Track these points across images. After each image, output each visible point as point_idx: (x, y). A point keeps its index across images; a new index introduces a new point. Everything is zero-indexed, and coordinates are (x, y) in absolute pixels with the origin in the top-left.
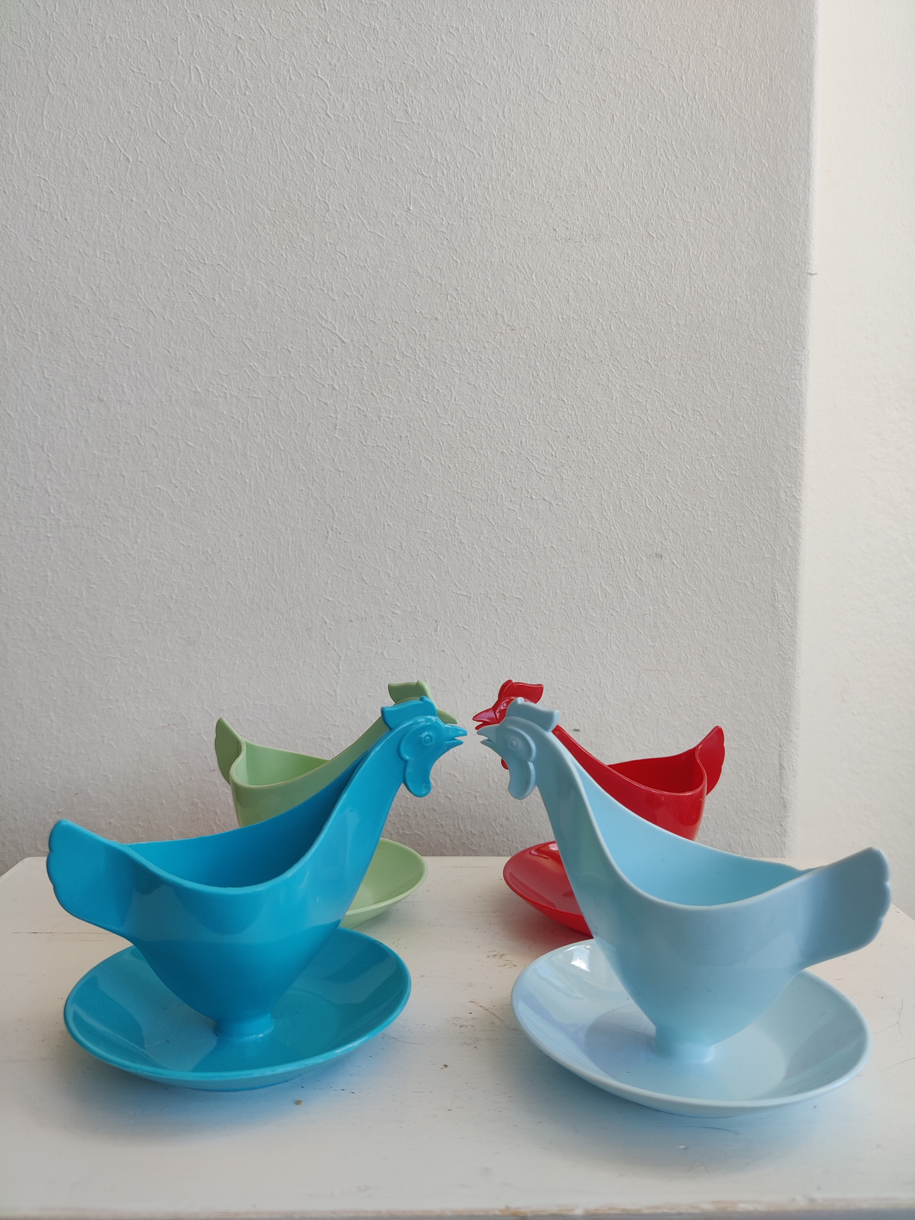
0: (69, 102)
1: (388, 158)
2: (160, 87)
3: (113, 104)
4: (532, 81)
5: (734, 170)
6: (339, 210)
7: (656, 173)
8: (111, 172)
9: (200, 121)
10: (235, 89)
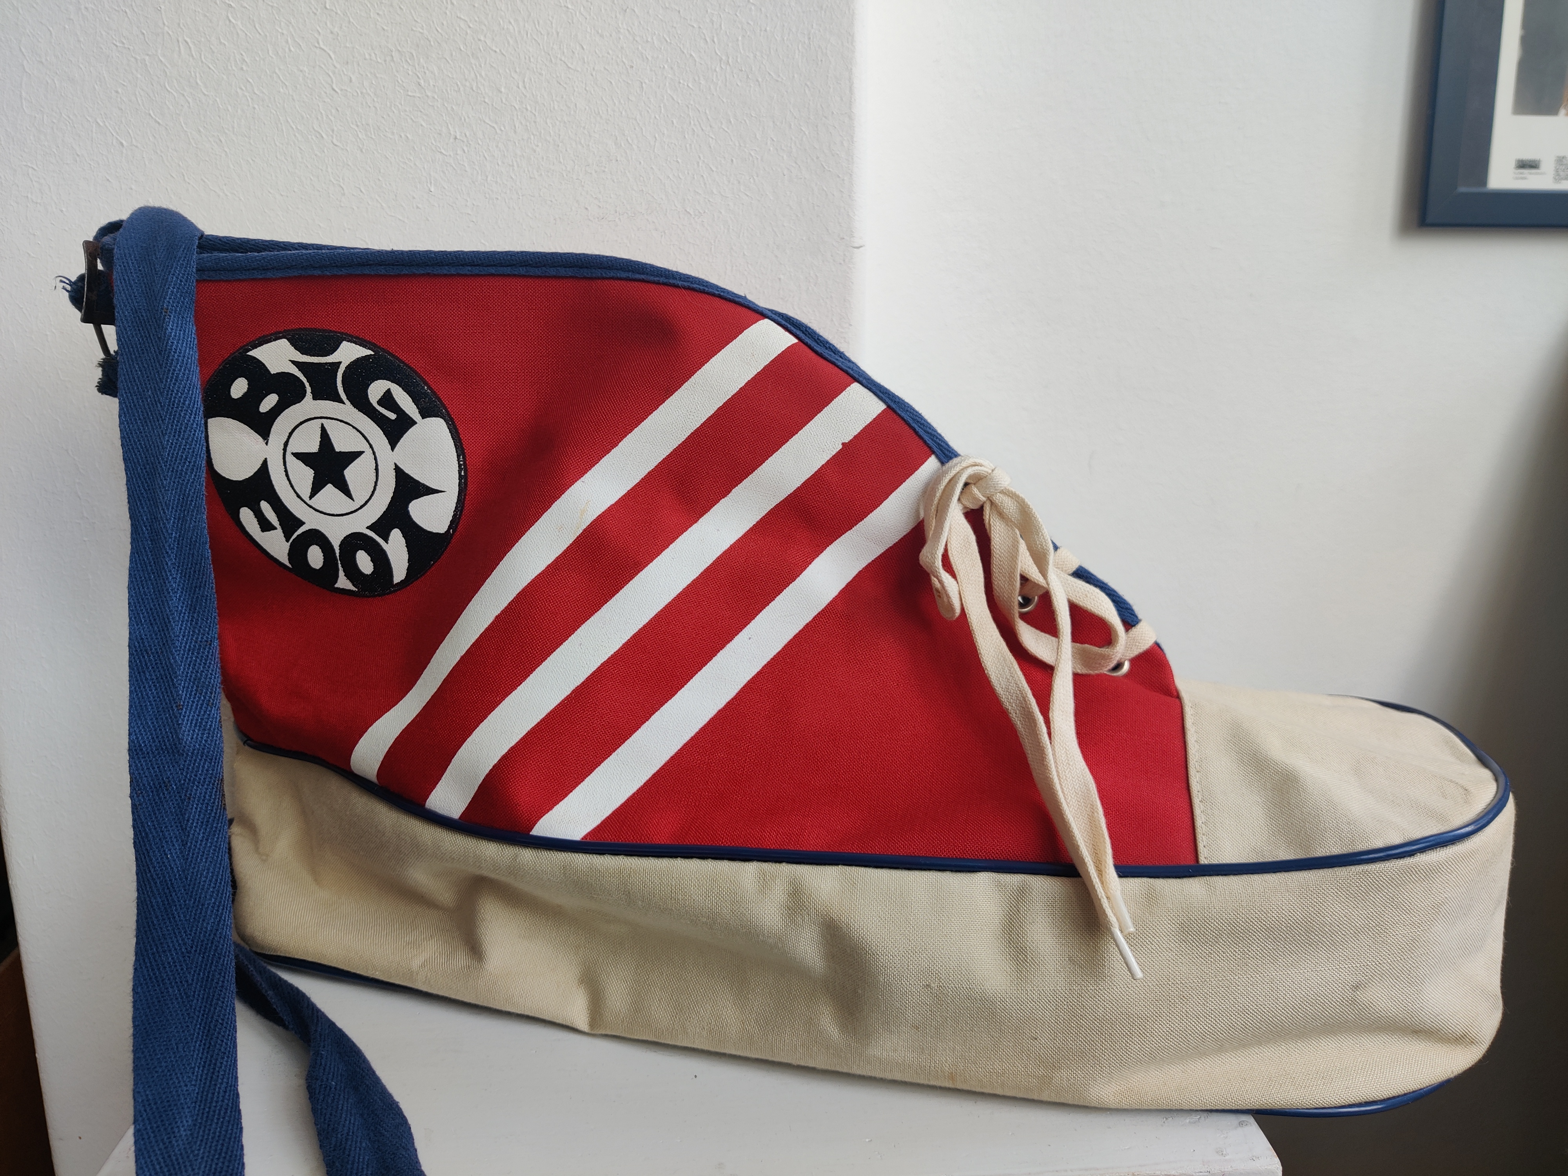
0: (49, 81)
1: (403, 136)
2: (148, 64)
3: (98, 83)
4: (552, 48)
5: (773, 140)
6: (355, 194)
7: (690, 145)
8: (105, 158)
9: (196, 99)
10: (231, 63)
